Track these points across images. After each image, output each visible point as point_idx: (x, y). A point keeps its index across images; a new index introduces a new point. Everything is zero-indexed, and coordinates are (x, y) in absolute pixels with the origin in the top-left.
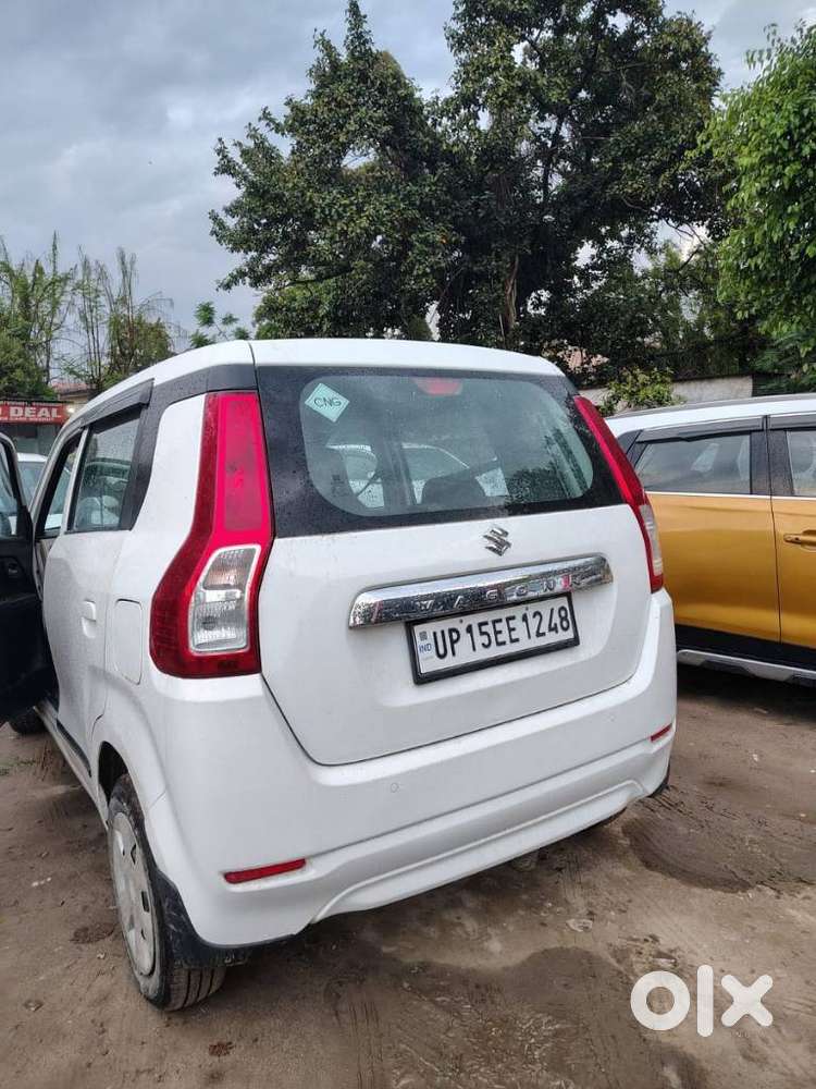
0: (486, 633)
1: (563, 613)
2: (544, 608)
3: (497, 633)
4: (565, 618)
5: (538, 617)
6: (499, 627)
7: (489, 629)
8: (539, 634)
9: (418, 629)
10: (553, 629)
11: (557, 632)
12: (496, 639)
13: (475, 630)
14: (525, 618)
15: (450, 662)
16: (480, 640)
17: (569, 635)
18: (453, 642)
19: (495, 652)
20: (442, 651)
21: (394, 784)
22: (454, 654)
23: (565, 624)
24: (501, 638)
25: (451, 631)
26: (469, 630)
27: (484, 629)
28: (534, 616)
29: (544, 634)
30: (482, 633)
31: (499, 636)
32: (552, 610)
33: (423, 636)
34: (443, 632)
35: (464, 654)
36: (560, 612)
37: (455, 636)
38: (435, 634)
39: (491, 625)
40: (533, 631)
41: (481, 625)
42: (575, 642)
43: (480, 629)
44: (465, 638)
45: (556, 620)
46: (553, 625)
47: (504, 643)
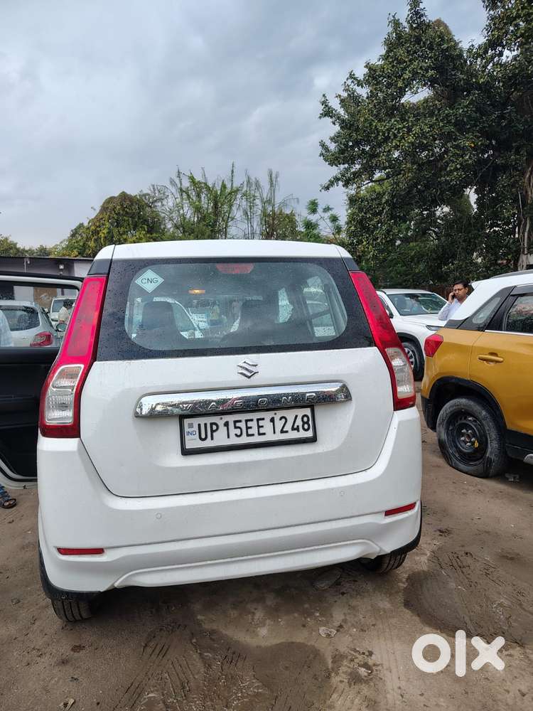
0: (239, 428)
1: (305, 419)
2: (290, 415)
3: (248, 428)
4: (307, 423)
5: (283, 420)
6: (250, 424)
7: (242, 425)
8: (282, 431)
9: (187, 422)
10: (296, 429)
11: (298, 431)
12: (247, 432)
13: (231, 425)
14: (272, 420)
15: (208, 443)
16: (233, 431)
17: (310, 434)
18: (212, 431)
19: (244, 440)
20: (203, 436)
21: (160, 514)
22: (212, 439)
23: (306, 426)
24: (250, 432)
25: (212, 424)
26: (226, 424)
27: (238, 424)
28: (281, 419)
29: (287, 432)
30: (236, 427)
31: (249, 430)
32: (296, 416)
33: (191, 426)
34: (206, 425)
35: (220, 439)
36: (302, 419)
37: (214, 427)
38: (199, 425)
39: (244, 422)
40: (278, 429)
41: (235, 422)
42: (313, 440)
43: (235, 425)
44: (223, 430)
45: (299, 422)
46: (295, 427)
47: (253, 435)
